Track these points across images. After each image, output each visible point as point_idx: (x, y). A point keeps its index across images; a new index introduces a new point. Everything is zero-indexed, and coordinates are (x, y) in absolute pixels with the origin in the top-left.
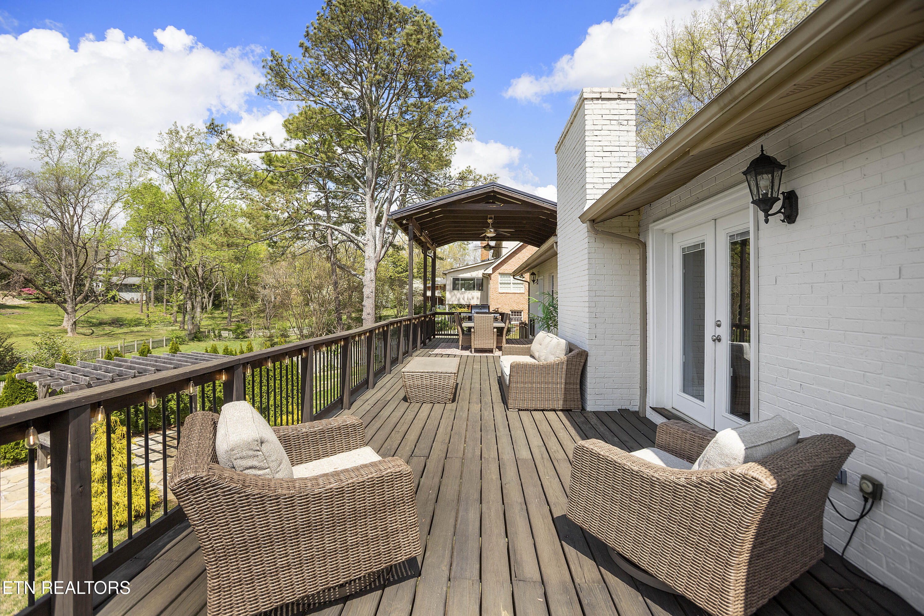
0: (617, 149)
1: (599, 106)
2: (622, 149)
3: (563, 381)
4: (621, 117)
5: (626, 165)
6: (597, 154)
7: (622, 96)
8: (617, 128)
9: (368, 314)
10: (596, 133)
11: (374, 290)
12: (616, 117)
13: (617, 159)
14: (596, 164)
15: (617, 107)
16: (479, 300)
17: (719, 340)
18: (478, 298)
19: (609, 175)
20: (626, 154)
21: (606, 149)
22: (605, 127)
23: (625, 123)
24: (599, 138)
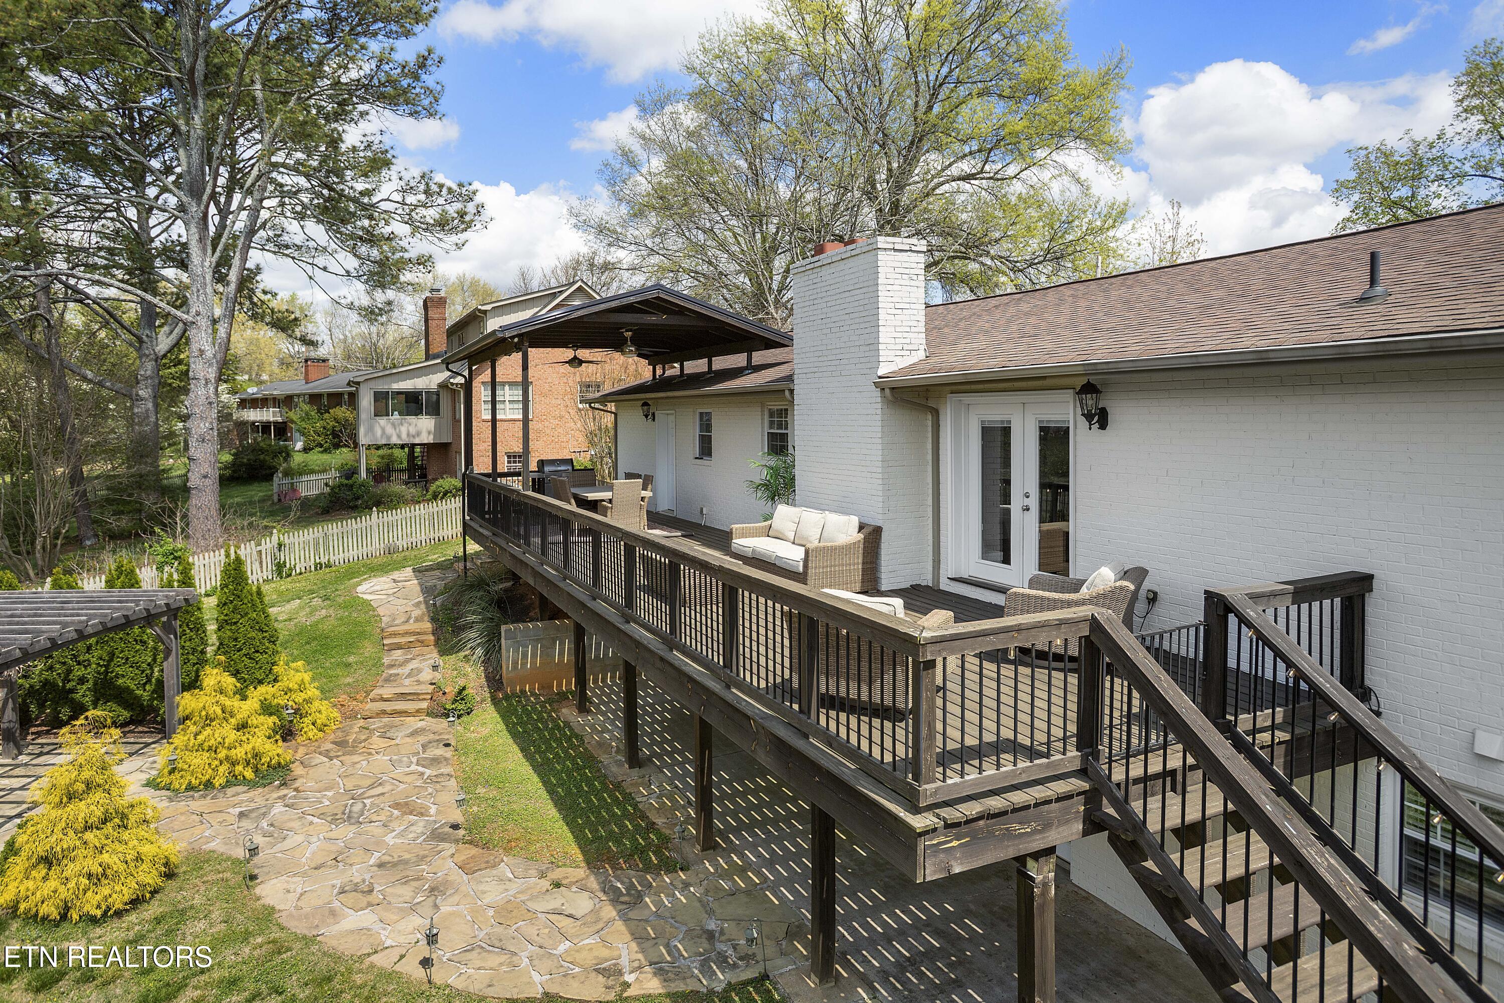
0: (907, 306)
1: (892, 258)
2: (913, 306)
3: (860, 561)
4: (912, 271)
5: (915, 324)
6: (890, 311)
7: (914, 248)
8: (907, 283)
9: (205, 477)
10: (889, 288)
11: (215, 425)
12: (907, 271)
13: (908, 318)
14: (889, 323)
15: (907, 259)
16: (431, 437)
17: (1028, 510)
18: (429, 433)
19: (900, 335)
20: (915, 312)
21: (898, 306)
22: (897, 282)
23: (915, 277)
24: (890, 294)
